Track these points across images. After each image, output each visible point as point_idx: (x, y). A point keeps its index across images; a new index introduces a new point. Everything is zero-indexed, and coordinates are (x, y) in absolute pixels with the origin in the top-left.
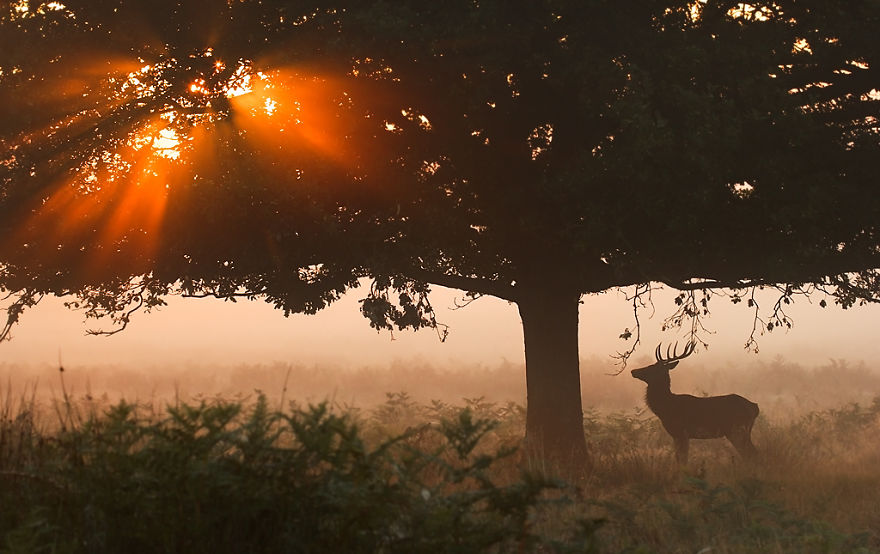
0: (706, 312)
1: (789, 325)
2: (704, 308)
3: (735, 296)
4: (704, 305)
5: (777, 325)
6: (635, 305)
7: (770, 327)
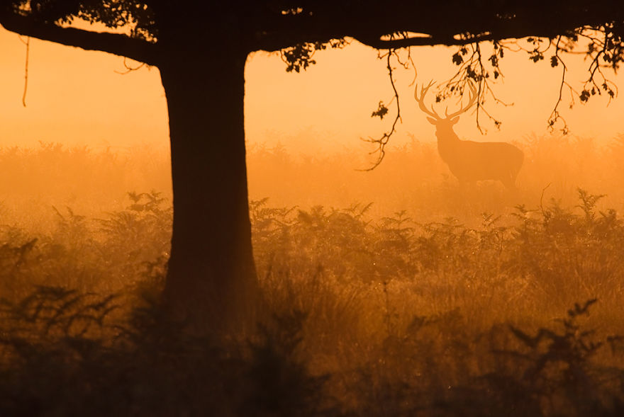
0: (496, 75)
1: (611, 93)
2: (494, 69)
3: (536, 51)
4: (494, 63)
5: (594, 93)
6: (389, 67)
7: (585, 96)
